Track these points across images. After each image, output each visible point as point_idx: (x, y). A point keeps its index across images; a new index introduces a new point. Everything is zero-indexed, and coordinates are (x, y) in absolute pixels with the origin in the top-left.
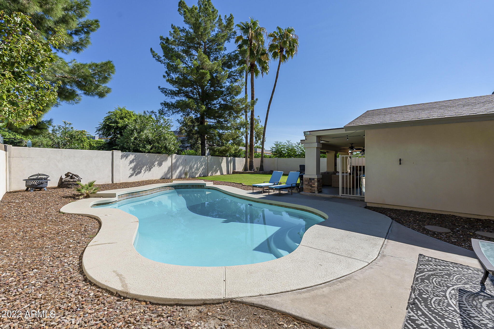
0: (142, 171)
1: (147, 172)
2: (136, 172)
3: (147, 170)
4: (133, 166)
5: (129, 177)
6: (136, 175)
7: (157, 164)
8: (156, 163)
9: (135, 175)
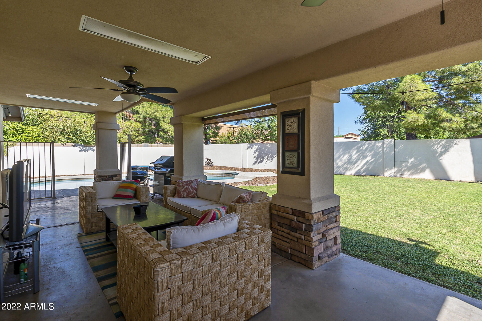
4: (257, 155)
5: (253, 164)
6: (259, 163)
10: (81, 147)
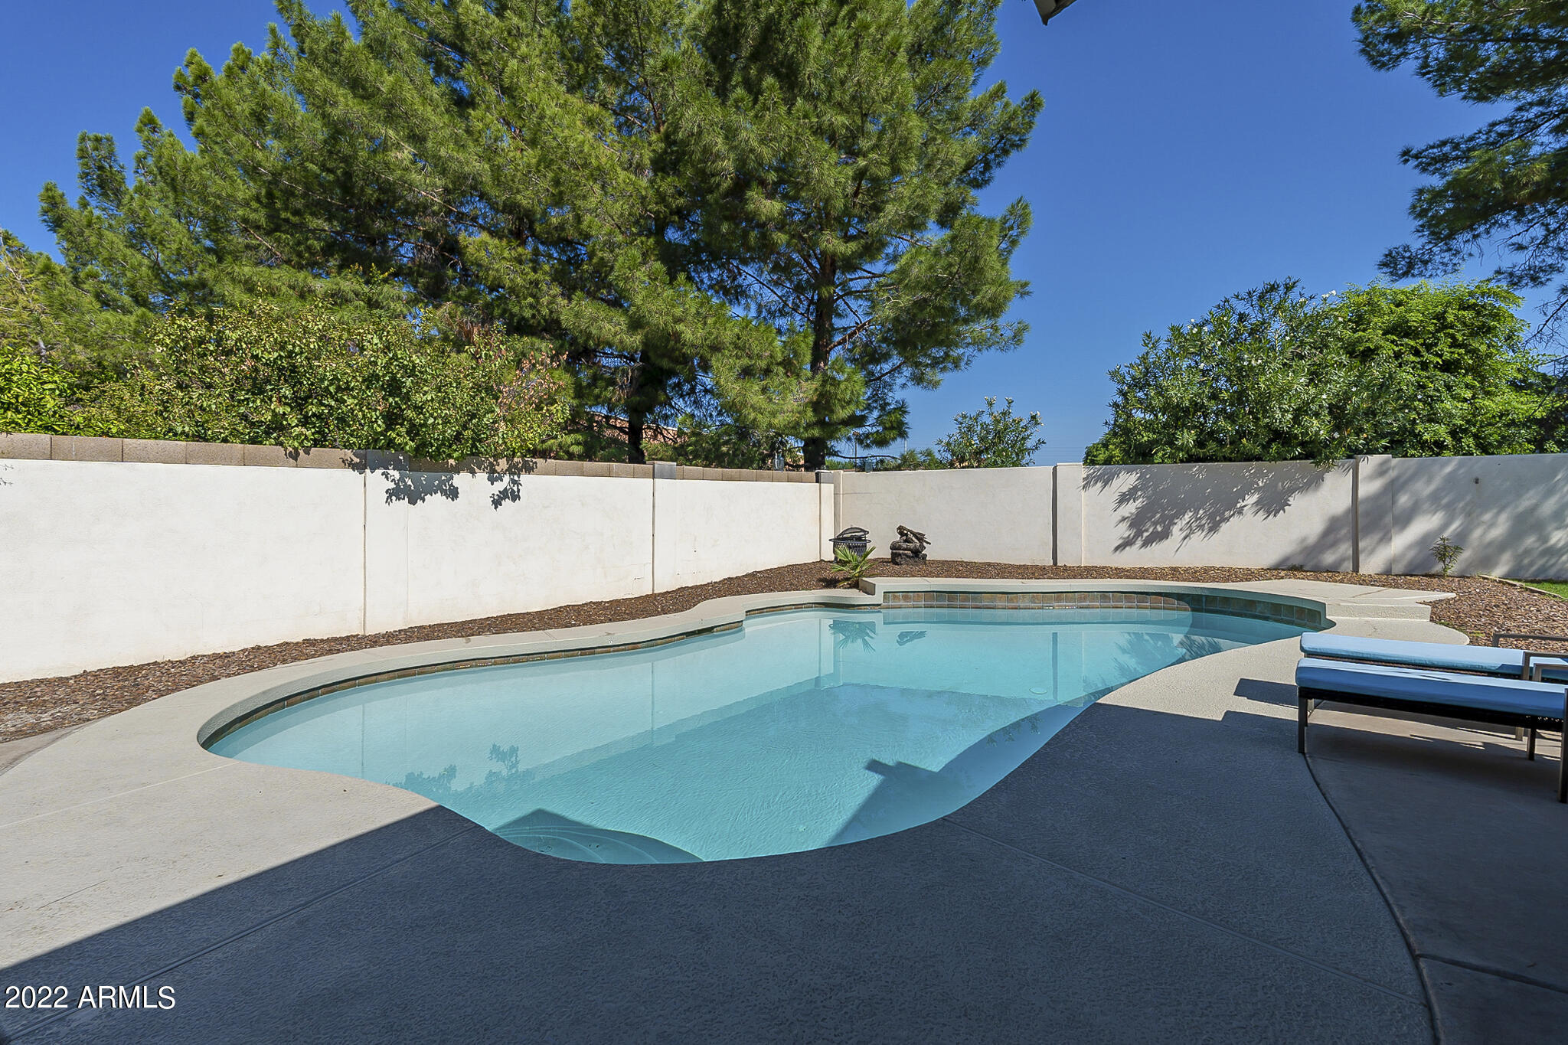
0: (1175, 529)
1: (1198, 536)
2: (1146, 534)
3: (1201, 527)
4: (1134, 511)
5: (1117, 549)
6: (1146, 543)
7: (1257, 503)
8: (1251, 499)
9: (1139, 542)
10: (396, 474)
